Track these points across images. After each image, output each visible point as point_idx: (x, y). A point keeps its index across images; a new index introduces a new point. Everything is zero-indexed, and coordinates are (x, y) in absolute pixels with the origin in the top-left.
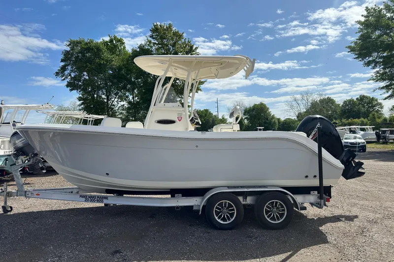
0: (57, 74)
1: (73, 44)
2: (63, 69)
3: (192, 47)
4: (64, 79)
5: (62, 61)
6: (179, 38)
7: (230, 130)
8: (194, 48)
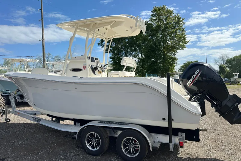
0: (99, 44)
3: (179, 19)
6: (170, 14)
7: (117, 76)
8: (181, 20)
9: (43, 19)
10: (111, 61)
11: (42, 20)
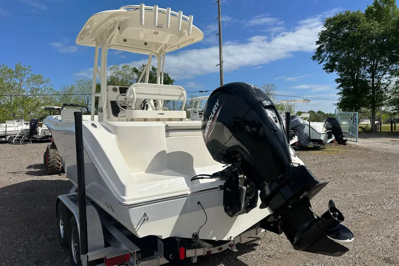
0: (314, 58)
1: (328, 22)
2: (319, 51)
4: (321, 62)
5: (318, 43)
9: (221, 32)
10: (339, 88)
11: (220, 34)
